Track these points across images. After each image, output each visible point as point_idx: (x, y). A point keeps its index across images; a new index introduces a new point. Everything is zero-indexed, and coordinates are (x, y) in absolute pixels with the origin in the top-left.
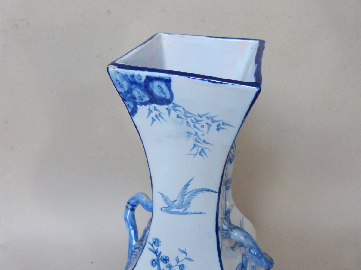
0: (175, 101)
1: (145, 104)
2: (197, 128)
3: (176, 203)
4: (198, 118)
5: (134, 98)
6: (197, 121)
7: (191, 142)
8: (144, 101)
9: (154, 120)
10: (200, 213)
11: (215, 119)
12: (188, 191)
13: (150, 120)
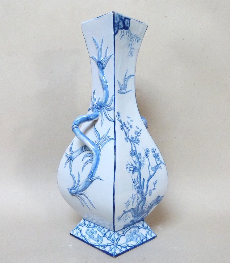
0: (130, 29)
1: (121, 29)
2: (132, 41)
3: (123, 86)
4: (133, 37)
5: (119, 26)
6: (133, 38)
7: (129, 49)
8: (121, 27)
9: (121, 37)
10: (130, 91)
11: (138, 37)
12: (126, 78)
13: (120, 37)
